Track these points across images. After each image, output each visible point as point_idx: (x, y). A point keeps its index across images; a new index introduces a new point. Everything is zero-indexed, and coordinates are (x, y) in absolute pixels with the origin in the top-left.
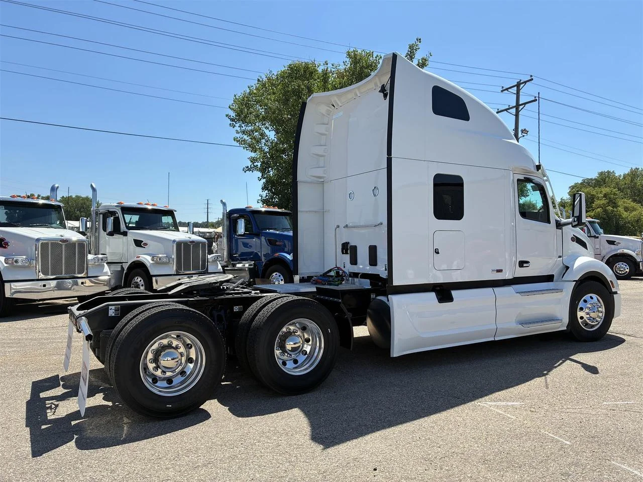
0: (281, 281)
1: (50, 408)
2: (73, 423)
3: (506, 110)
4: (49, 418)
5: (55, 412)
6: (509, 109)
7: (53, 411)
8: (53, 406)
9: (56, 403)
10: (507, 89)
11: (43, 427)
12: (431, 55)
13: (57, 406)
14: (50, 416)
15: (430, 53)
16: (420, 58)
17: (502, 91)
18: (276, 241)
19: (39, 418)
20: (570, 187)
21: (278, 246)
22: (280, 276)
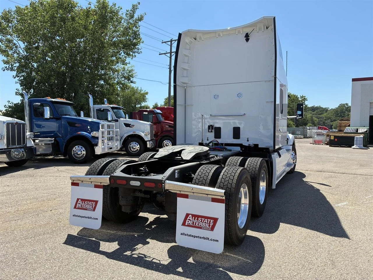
0: (83, 152)
3: (165, 54)
6: (166, 53)
10: (165, 42)
12: (146, 14)
15: (145, 13)
16: (139, 15)
17: (162, 43)
18: (76, 124)
20: (165, 99)
21: (77, 127)
22: (82, 148)
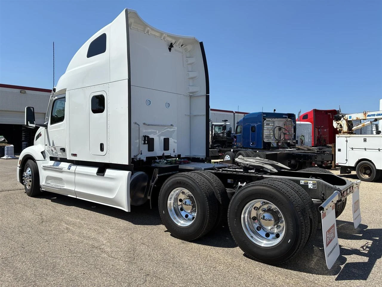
1: (367, 247)
2: (361, 235)
4: (372, 241)
5: (367, 244)
7: (367, 245)
8: (364, 248)
9: (362, 249)
11: (378, 238)
13: (362, 247)
14: (370, 242)
19: (377, 243)
